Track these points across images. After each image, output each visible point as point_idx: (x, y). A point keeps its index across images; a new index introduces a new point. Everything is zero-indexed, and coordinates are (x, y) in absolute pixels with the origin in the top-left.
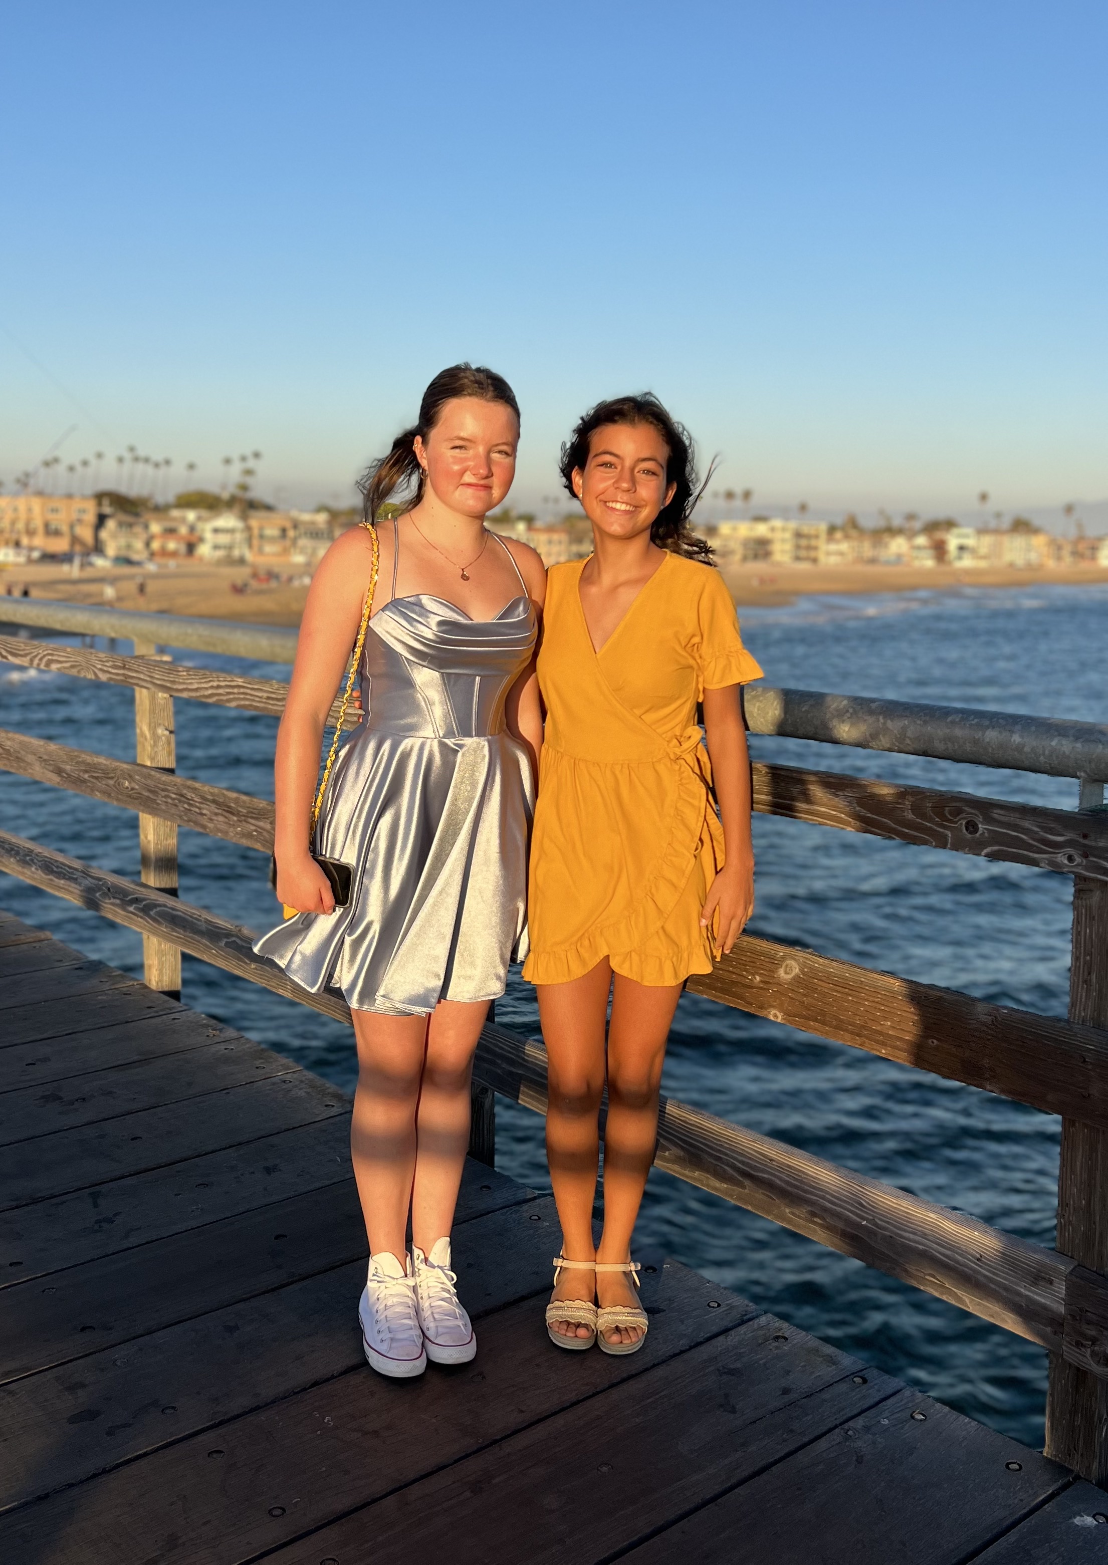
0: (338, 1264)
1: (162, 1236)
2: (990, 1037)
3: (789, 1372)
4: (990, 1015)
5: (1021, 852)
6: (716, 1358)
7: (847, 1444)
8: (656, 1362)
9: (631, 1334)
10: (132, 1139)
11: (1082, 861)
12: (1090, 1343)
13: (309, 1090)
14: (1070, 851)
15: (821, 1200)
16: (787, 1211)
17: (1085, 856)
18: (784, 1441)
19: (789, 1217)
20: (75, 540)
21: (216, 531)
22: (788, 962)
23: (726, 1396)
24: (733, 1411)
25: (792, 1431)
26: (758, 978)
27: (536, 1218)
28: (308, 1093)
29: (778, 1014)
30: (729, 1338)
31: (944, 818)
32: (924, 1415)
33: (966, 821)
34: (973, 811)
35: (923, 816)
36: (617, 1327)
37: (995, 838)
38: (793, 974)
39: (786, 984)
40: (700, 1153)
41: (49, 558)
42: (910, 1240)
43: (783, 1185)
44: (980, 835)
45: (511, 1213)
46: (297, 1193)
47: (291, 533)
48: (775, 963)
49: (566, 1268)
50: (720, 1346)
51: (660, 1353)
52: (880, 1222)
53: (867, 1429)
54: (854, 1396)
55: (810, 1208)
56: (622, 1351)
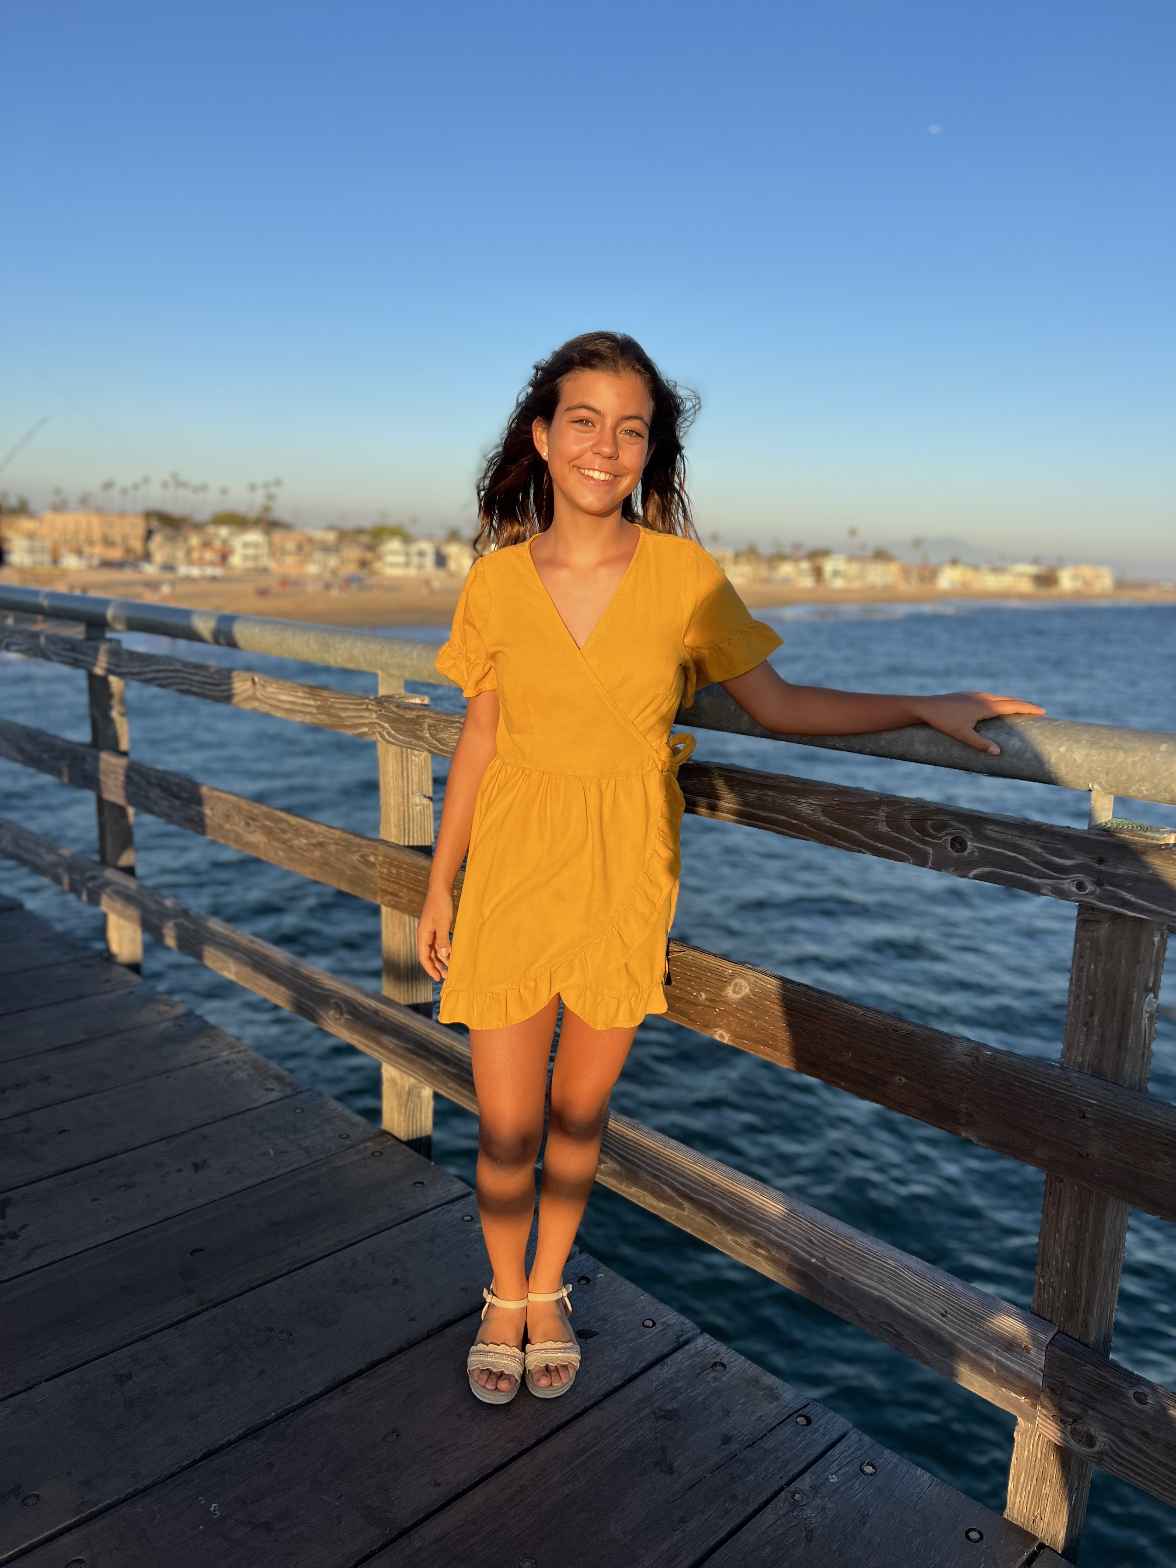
0: (255, 1284)
1: (68, 1255)
2: (968, 1080)
3: (729, 1412)
4: (970, 1056)
5: (1018, 875)
6: (651, 1396)
7: (795, 1513)
8: (588, 1404)
9: (562, 1374)
10: (60, 1133)
11: (1095, 891)
12: (1071, 1420)
13: (251, 1072)
14: (1081, 877)
15: (767, 1232)
16: (729, 1237)
17: (1099, 883)
18: (727, 1512)
19: (730, 1244)
20: (128, 550)
21: (246, 545)
22: (738, 981)
23: (663, 1448)
24: (670, 1471)
25: (734, 1497)
26: (704, 995)
27: (469, 1218)
28: (249, 1075)
29: (725, 1034)
30: (666, 1369)
31: (923, 831)
32: (874, 1467)
33: (952, 837)
34: (962, 827)
35: (900, 829)
36: (547, 1368)
37: (986, 858)
38: (743, 994)
39: (734, 1003)
40: (636, 1168)
41: (107, 564)
42: (864, 1285)
43: (726, 1212)
44: (969, 853)
45: (444, 1213)
46: (222, 1195)
47: (306, 548)
48: (723, 981)
49: (493, 1305)
50: (656, 1380)
51: (592, 1392)
52: (831, 1262)
53: (815, 1489)
54: (799, 1443)
55: (753, 1239)
56: (552, 1394)
